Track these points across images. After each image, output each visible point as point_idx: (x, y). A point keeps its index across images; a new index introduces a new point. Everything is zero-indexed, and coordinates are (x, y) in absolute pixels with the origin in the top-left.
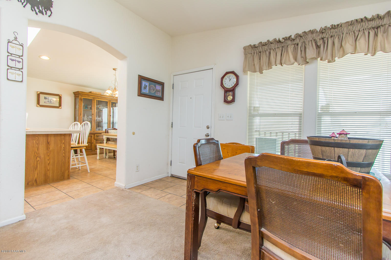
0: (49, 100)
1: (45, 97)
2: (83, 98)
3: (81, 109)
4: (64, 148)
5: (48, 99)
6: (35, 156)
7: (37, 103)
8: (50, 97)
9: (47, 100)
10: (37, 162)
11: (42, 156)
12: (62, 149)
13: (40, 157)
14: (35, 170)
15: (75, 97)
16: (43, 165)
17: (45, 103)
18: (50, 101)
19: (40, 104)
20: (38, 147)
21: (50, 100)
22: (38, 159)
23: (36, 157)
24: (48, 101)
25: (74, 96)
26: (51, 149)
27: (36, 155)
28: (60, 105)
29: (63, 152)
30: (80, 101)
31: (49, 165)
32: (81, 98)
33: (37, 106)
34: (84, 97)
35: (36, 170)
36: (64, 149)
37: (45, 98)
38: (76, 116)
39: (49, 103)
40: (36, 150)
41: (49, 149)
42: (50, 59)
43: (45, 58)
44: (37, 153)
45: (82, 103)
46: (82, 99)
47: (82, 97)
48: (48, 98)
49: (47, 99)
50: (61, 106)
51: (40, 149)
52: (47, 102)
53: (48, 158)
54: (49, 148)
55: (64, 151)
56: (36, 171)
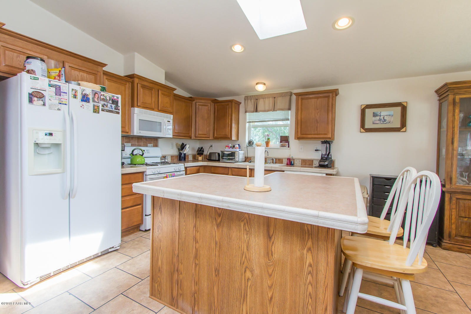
0: (382, 117)
1: (374, 113)
2: (461, 99)
3: (453, 128)
4: (310, 265)
5: (380, 116)
6: (242, 263)
7: (361, 126)
8: (384, 112)
9: (378, 118)
10: (246, 282)
11: (257, 271)
12: (306, 268)
13: (252, 271)
14: (242, 300)
15: (439, 100)
16: (258, 295)
17: (374, 123)
18: (382, 119)
19: (366, 127)
20: (248, 243)
21: (384, 118)
22: (248, 274)
23: (244, 267)
24: (380, 120)
25: (438, 98)
26: (276, 256)
27: (244, 262)
28: (404, 124)
29: (308, 281)
30: (451, 107)
31: (272, 303)
32: (454, 100)
33: (360, 132)
34: (464, 94)
35: (245, 303)
36: (310, 269)
37: (375, 115)
38: (441, 147)
39: (382, 124)
40: (245, 249)
41: (272, 255)
42: (353, 20)
43: (343, 23)
44: (246, 257)
45: (457, 111)
46: (457, 100)
47: (458, 97)
48: (380, 113)
49: (377, 116)
50: (405, 126)
51: (252, 248)
52: (377, 122)
53: (269, 283)
54: (272, 252)
55: (310, 275)
56: (244, 305)
